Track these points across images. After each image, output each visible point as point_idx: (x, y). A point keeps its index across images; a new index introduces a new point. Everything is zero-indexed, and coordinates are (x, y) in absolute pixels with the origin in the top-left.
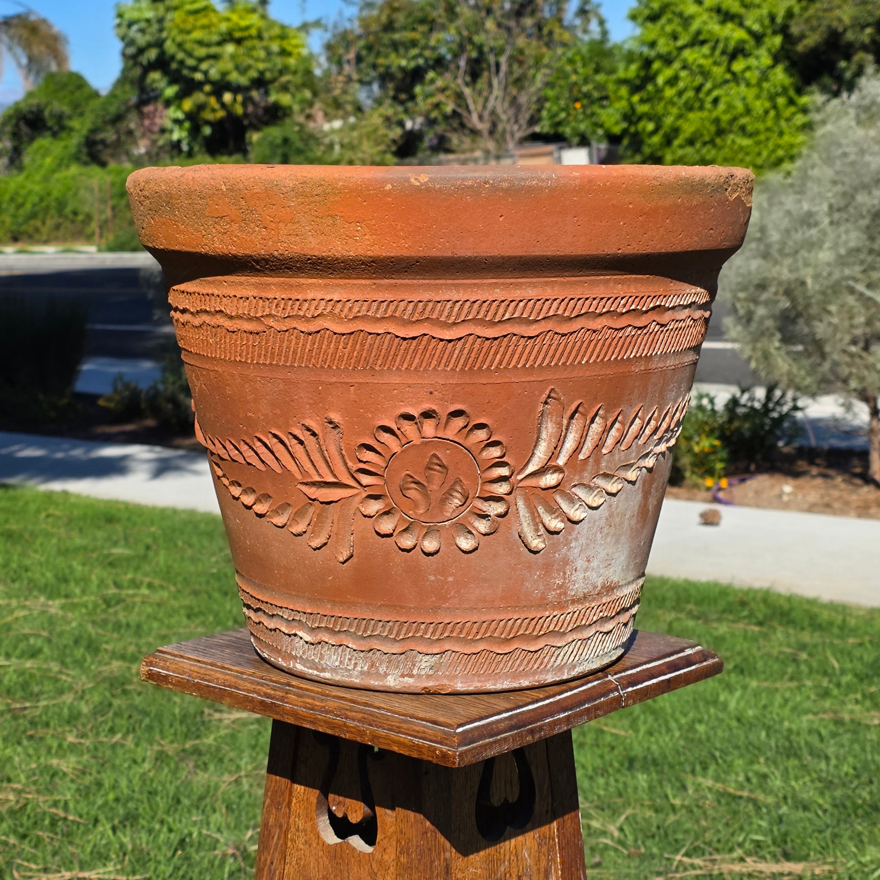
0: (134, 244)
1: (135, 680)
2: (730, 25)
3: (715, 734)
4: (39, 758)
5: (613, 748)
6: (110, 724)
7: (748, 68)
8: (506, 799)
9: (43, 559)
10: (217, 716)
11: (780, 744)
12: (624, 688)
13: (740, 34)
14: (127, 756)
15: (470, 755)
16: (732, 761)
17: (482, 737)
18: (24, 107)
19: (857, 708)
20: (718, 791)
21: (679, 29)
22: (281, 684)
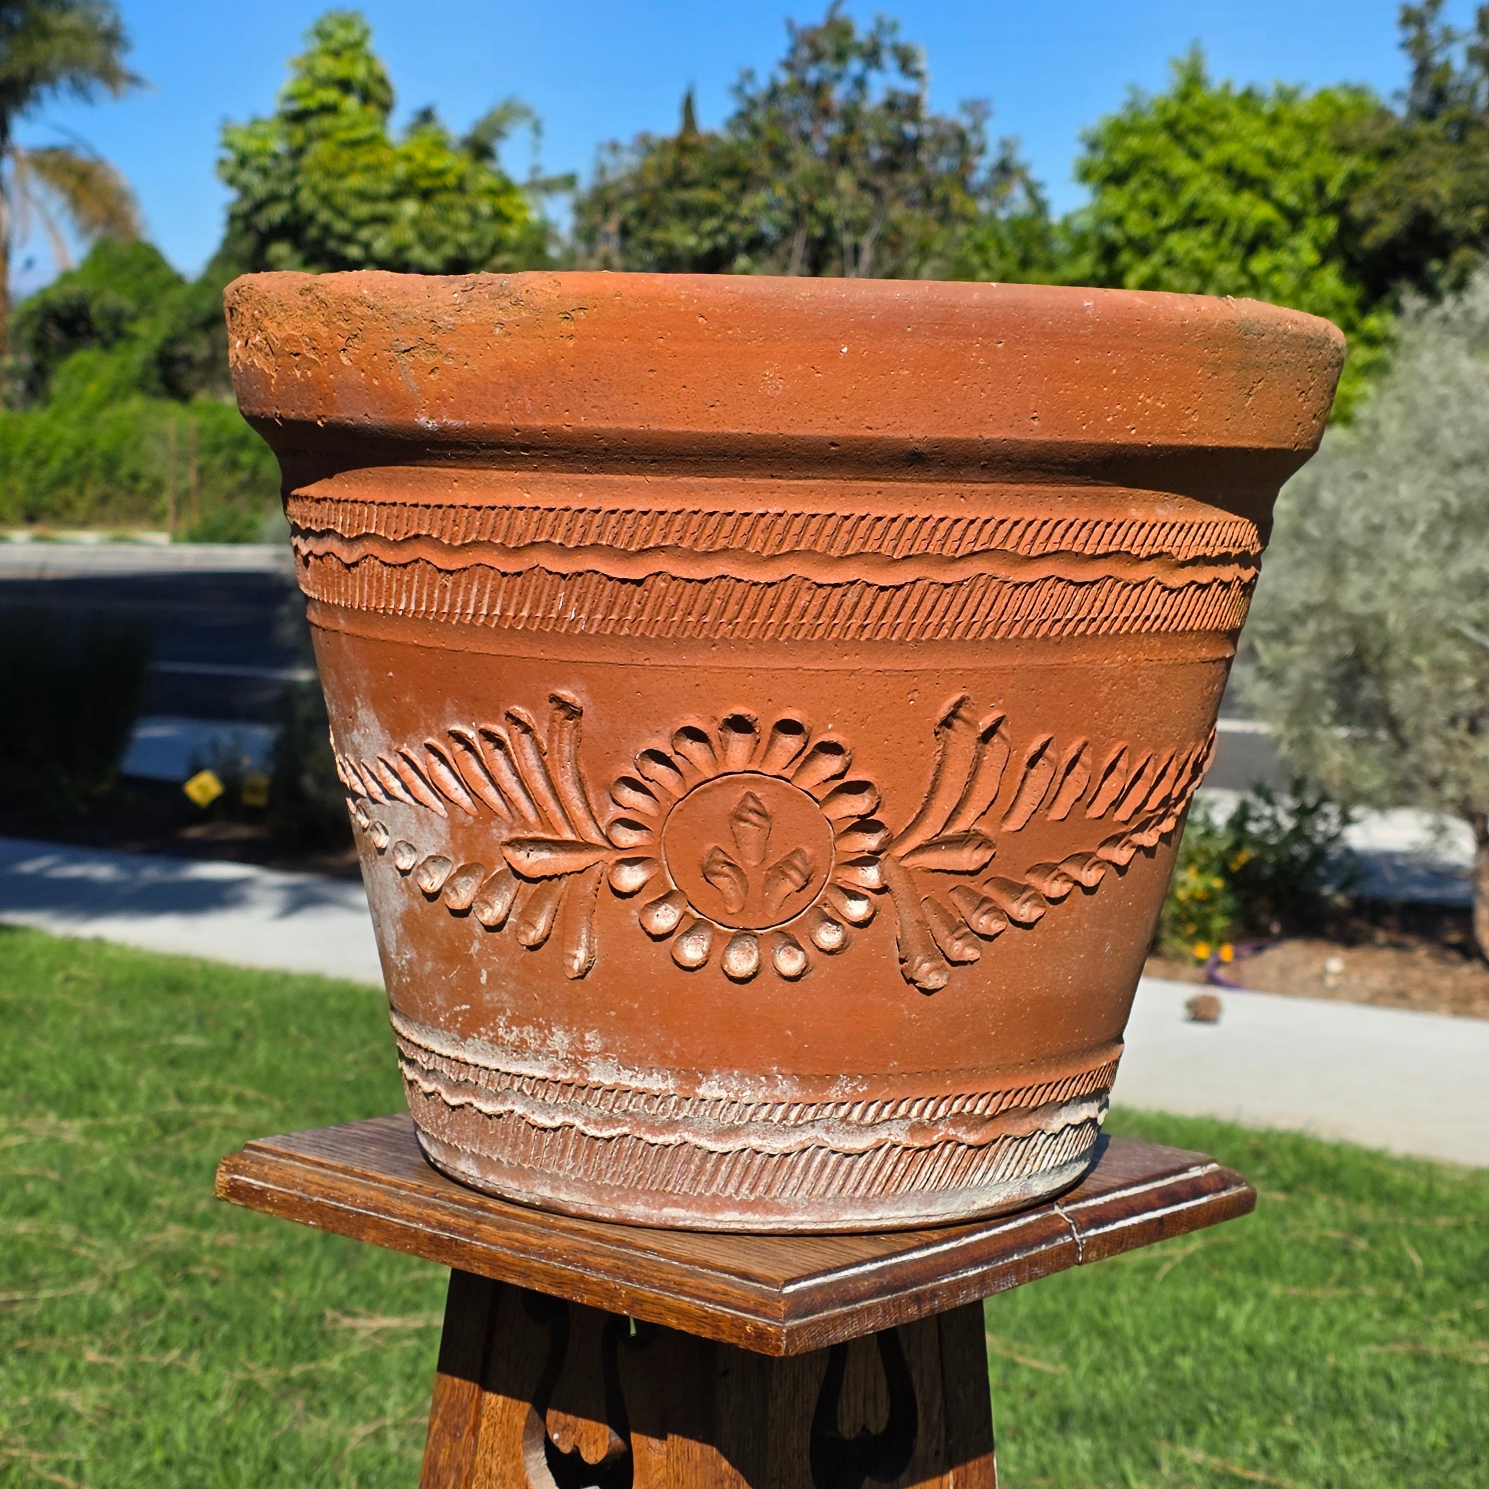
0: (233, 531)
1: (207, 1258)
2: (1247, 197)
3: (1210, 1374)
4: (34, 1387)
5: (1032, 1394)
6: (160, 1333)
7: (1277, 268)
8: (864, 1429)
9: (55, 1051)
10: (347, 1322)
11: (1321, 1393)
12: (1082, 1229)
13: (1264, 212)
14: (188, 1388)
15: (805, 1335)
16: (1237, 1422)
17: (827, 1304)
18: (55, 298)
19: (1453, 1335)
20: (1212, 1472)
21: (1162, 199)
22: (469, 1205)
